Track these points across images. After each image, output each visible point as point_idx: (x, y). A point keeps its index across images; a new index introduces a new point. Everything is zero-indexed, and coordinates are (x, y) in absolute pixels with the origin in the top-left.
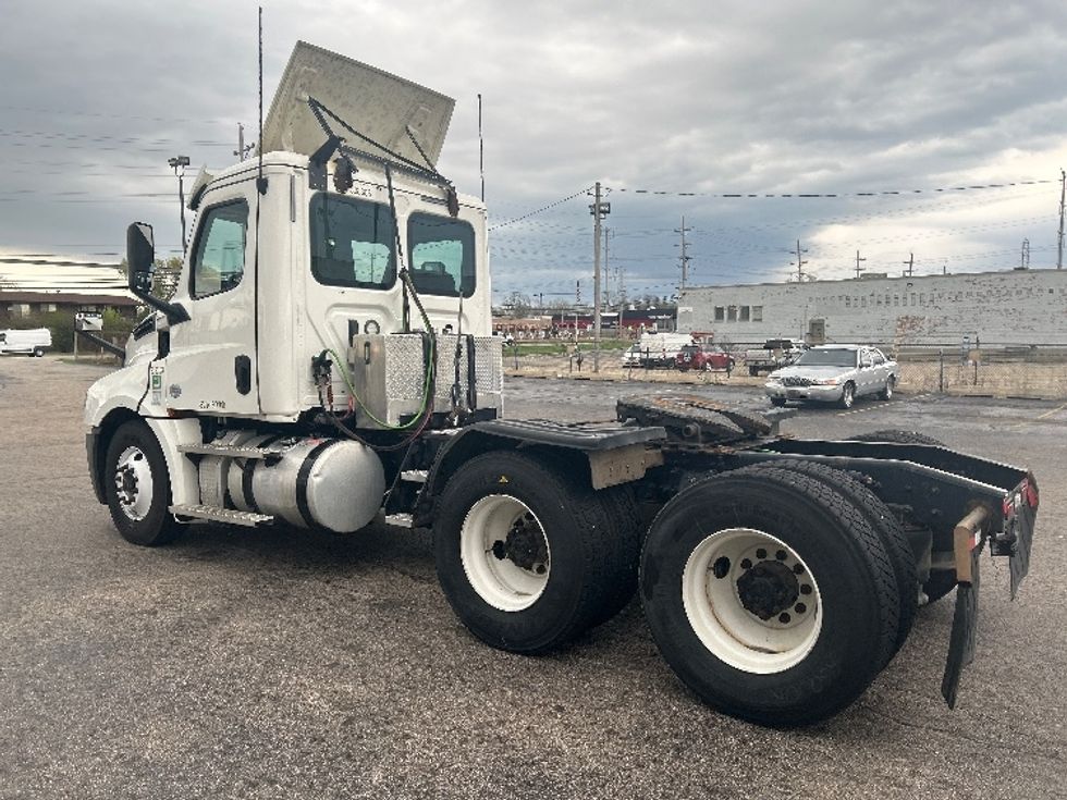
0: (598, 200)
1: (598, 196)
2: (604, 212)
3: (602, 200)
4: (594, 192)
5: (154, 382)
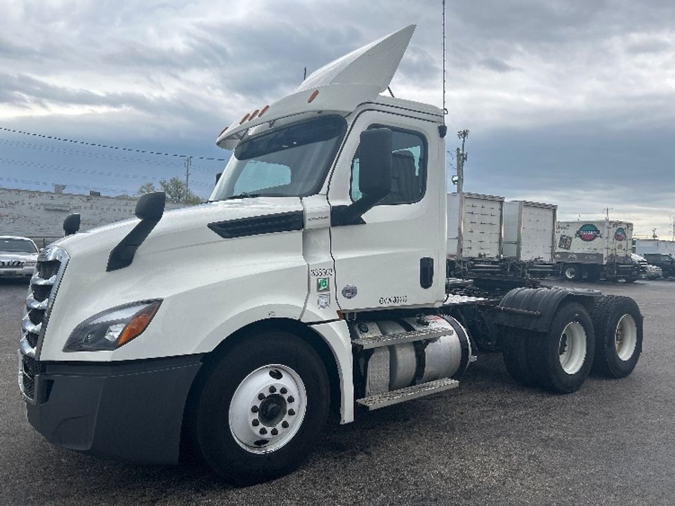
5: (319, 286)
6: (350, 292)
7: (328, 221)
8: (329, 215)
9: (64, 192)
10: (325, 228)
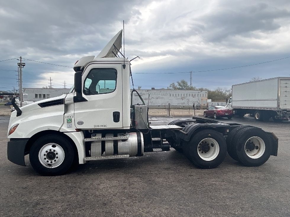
0: (21, 62)
1: (21, 60)
2: (24, 66)
3: (22, 62)
4: (20, 59)
5: (68, 121)
6: (81, 123)
7: (72, 101)
8: (73, 99)
9: (141, 89)
10: (72, 103)
